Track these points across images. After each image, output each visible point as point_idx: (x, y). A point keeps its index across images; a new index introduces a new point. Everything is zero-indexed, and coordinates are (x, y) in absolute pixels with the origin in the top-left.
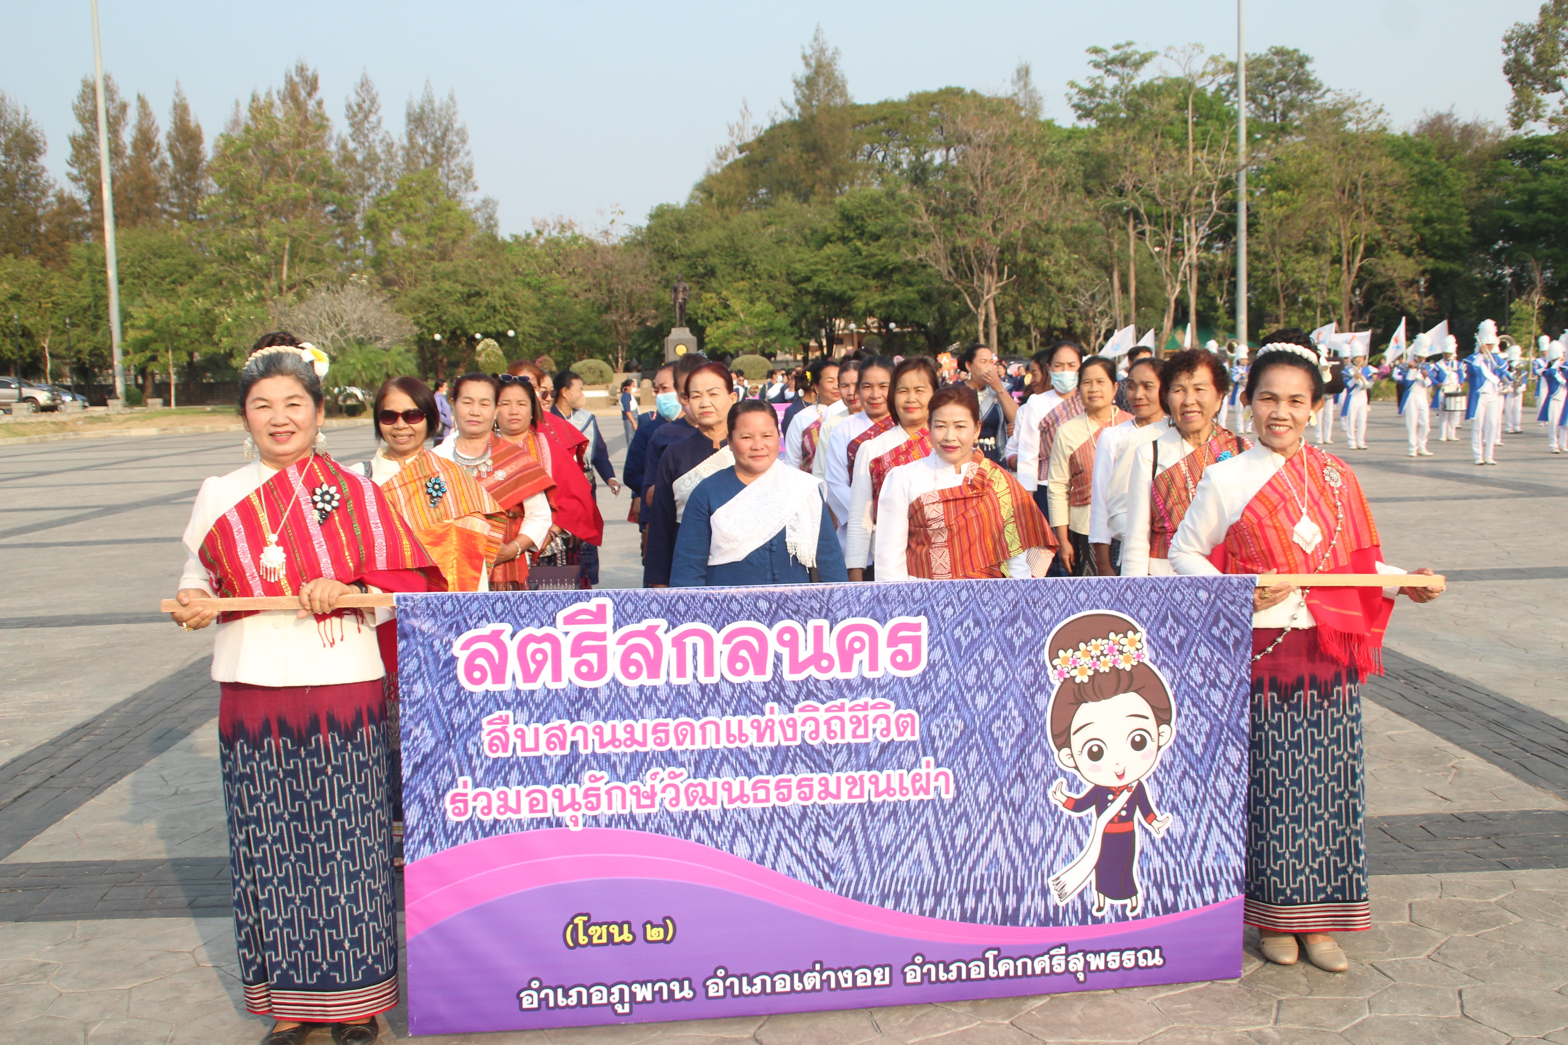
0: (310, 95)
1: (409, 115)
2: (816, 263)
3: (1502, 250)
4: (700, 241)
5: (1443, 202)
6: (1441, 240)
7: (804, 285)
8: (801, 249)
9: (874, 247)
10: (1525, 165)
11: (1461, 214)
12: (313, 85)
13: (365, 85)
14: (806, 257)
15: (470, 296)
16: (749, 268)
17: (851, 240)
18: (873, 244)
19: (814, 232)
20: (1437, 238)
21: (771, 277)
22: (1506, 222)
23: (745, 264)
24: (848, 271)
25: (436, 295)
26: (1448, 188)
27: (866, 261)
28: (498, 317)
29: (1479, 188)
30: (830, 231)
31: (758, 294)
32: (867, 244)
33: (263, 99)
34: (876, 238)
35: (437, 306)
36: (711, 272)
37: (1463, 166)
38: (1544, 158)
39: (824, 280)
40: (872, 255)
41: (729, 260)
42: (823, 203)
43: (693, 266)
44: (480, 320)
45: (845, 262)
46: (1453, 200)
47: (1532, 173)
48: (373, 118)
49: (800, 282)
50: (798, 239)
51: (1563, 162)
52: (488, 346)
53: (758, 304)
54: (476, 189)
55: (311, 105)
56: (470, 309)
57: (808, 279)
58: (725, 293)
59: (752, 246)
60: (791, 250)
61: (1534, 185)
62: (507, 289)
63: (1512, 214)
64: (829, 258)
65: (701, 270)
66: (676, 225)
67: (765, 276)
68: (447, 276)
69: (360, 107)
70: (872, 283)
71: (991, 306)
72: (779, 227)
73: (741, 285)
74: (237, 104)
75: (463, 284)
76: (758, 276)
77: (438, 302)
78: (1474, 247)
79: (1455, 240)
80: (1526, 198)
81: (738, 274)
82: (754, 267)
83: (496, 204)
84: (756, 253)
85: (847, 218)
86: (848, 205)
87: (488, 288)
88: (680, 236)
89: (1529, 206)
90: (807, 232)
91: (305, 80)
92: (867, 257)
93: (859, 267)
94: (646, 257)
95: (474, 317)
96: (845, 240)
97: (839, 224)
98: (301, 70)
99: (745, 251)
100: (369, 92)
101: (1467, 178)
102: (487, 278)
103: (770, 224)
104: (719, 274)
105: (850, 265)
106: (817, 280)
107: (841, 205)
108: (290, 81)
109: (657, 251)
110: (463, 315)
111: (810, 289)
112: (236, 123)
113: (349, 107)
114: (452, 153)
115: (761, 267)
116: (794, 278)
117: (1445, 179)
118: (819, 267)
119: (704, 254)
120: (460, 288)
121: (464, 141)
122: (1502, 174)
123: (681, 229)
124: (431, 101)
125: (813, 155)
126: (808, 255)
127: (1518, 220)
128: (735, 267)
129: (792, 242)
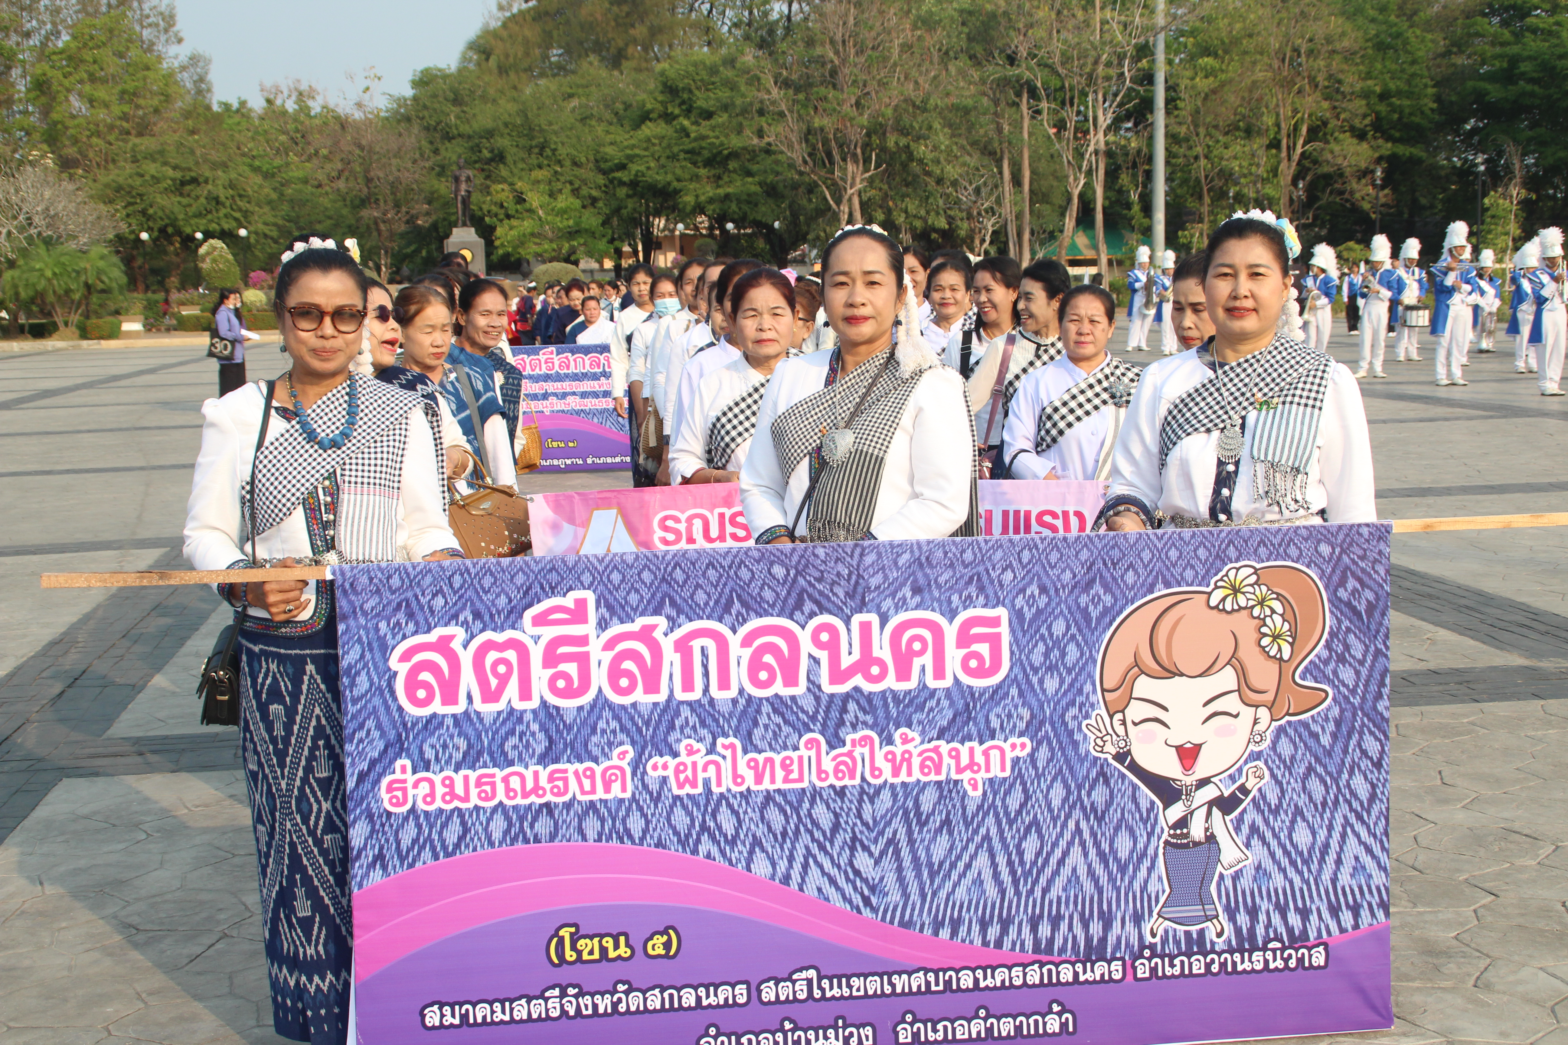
2: (633, 147)
3: (1474, 131)
4: (484, 116)
5: (1403, 71)
6: (1400, 119)
7: (618, 175)
8: (612, 129)
9: (705, 127)
10: (1504, 23)
11: (1426, 86)
14: (618, 139)
15: (183, 183)
16: (548, 152)
17: (676, 117)
18: (704, 123)
19: (627, 107)
20: (1396, 116)
21: (575, 164)
22: (1480, 96)
23: (542, 148)
24: (673, 157)
25: (138, 181)
26: (1410, 53)
27: (694, 145)
28: (223, 211)
29: (1447, 53)
30: (649, 106)
31: (559, 185)
32: (696, 123)
34: (708, 115)
35: (141, 195)
36: (499, 157)
37: (1428, 26)
38: (1528, 14)
39: (642, 168)
40: (703, 138)
41: (523, 141)
42: (639, 70)
43: (476, 149)
44: (199, 215)
45: (669, 146)
46: (1415, 68)
47: (1513, 33)
49: (612, 170)
50: (608, 115)
51: (1551, 20)
52: (215, 248)
53: (561, 198)
54: (180, 41)
56: (185, 201)
57: (622, 167)
58: (519, 185)
59: (550, 124)
60: (600, 129)
61: (1515, 49)
62: (233, 175)
63: (1489, 87)
64: (648, 140)
65: (486, 154)
66: (451, 96)
67: (568, 163)
68: (151, 157)
70: (703, 172)
71: (856, 202)
72: (584, 100)
73: (538, 174)
75: (175, 168)
76: (559, 162)
77: (142, 190)
78: (1440, 128)
79: (1417, 119)
80: (1505, 65)
81: (534, 160)
82: (554, 150)
83: (208, 62)
84: (556, 133)
85: (671, 90)
86: (671, 74)
87: (207, 174)
88: (456, 109)
89: (1508, 76)
90: (619, 106)
92: (696, 140)
93: (687, 152)
94: (414, 137)
95: (191, 211)
96: (668, 118)
97: (660, 98)
99: (542, 131)
101: (1432, 41)
102: (206, 161)
103: (571, 96)
104: (509, 159)
105: (676, 149)
106: (634, 168)
107: (663, 73)
109: (427, 129)
110: (177, 209)
111: (625, 179)
115: (562, 151)
116: (603, 166)
117: (1406, 42)
118: (637, 151)
119: (490, 134)
120: (170, 173)
122: (1478, 34)
123: (457, 101)
125: (626, 9)
126: (621, 135)
127: (1495, 92)
128: (530, 150)
129: (600, 120)
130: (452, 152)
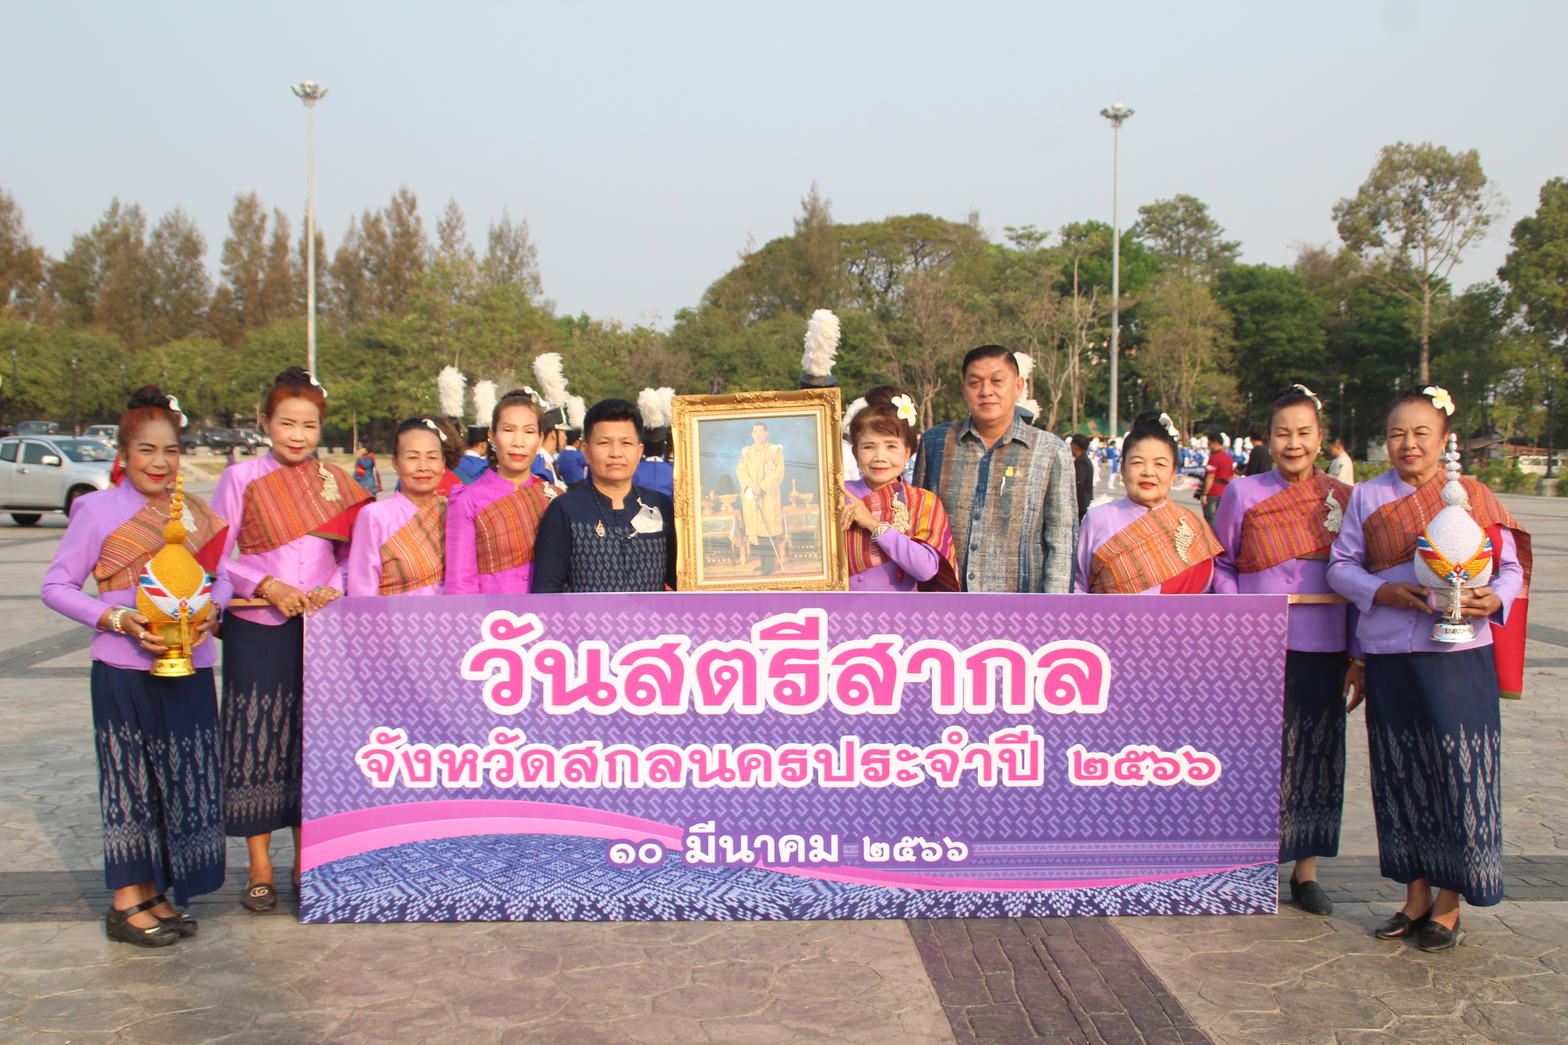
0: (410, 213)
1: (491, 234)
4: (725, 345)
11: (1319, 335)
12: (412, 205)
13: (453, 207)
21: (777, 374)
23: (758, 364)
26: (1312, 313)
33: (373, 214)
36: (734, 370)
43: (720, 364)
48: (458, 233)
54: (542, 293)
55: (412, 221)
59: (763, 350)
63: (1360, 335)
65: (726, 367)
69: (449, 224)
70: (851, 381)
71: (929, 405)
74: (353, 218)
76: (769, 374)
80: (1373, 322)
81: (753, 371)
84: (766, 355)
89: (1374, 329)
91: (406, 201)
94: (685, 357)
98: (404, 193)
99: (758, 354)
100: (455, 212)
103: (775, 332)
108: (394, 201)
109: (691, 350)
112: (351, 233)
113: (440, 224)
114: (522, 264)
115: (770, 367)
117: (1310, 306)
119: (729, 356)
121: (534, 255)
123: (708, 334)
124: (507, 223)
125: (807, 278)
127: (1364, 339)
128: (751, 366)
129: (792, 347)
130: (707, 365)
